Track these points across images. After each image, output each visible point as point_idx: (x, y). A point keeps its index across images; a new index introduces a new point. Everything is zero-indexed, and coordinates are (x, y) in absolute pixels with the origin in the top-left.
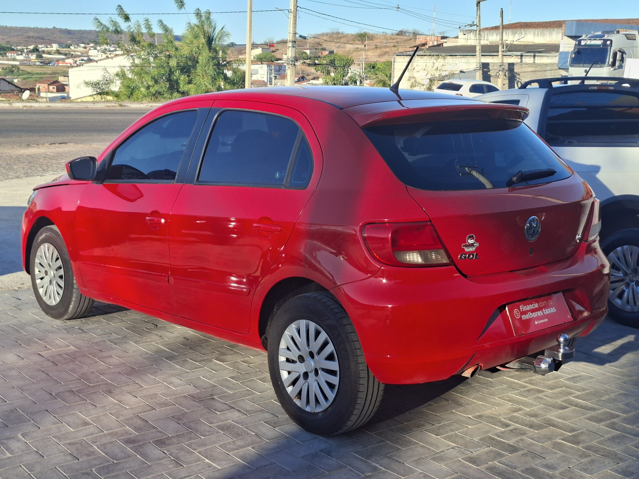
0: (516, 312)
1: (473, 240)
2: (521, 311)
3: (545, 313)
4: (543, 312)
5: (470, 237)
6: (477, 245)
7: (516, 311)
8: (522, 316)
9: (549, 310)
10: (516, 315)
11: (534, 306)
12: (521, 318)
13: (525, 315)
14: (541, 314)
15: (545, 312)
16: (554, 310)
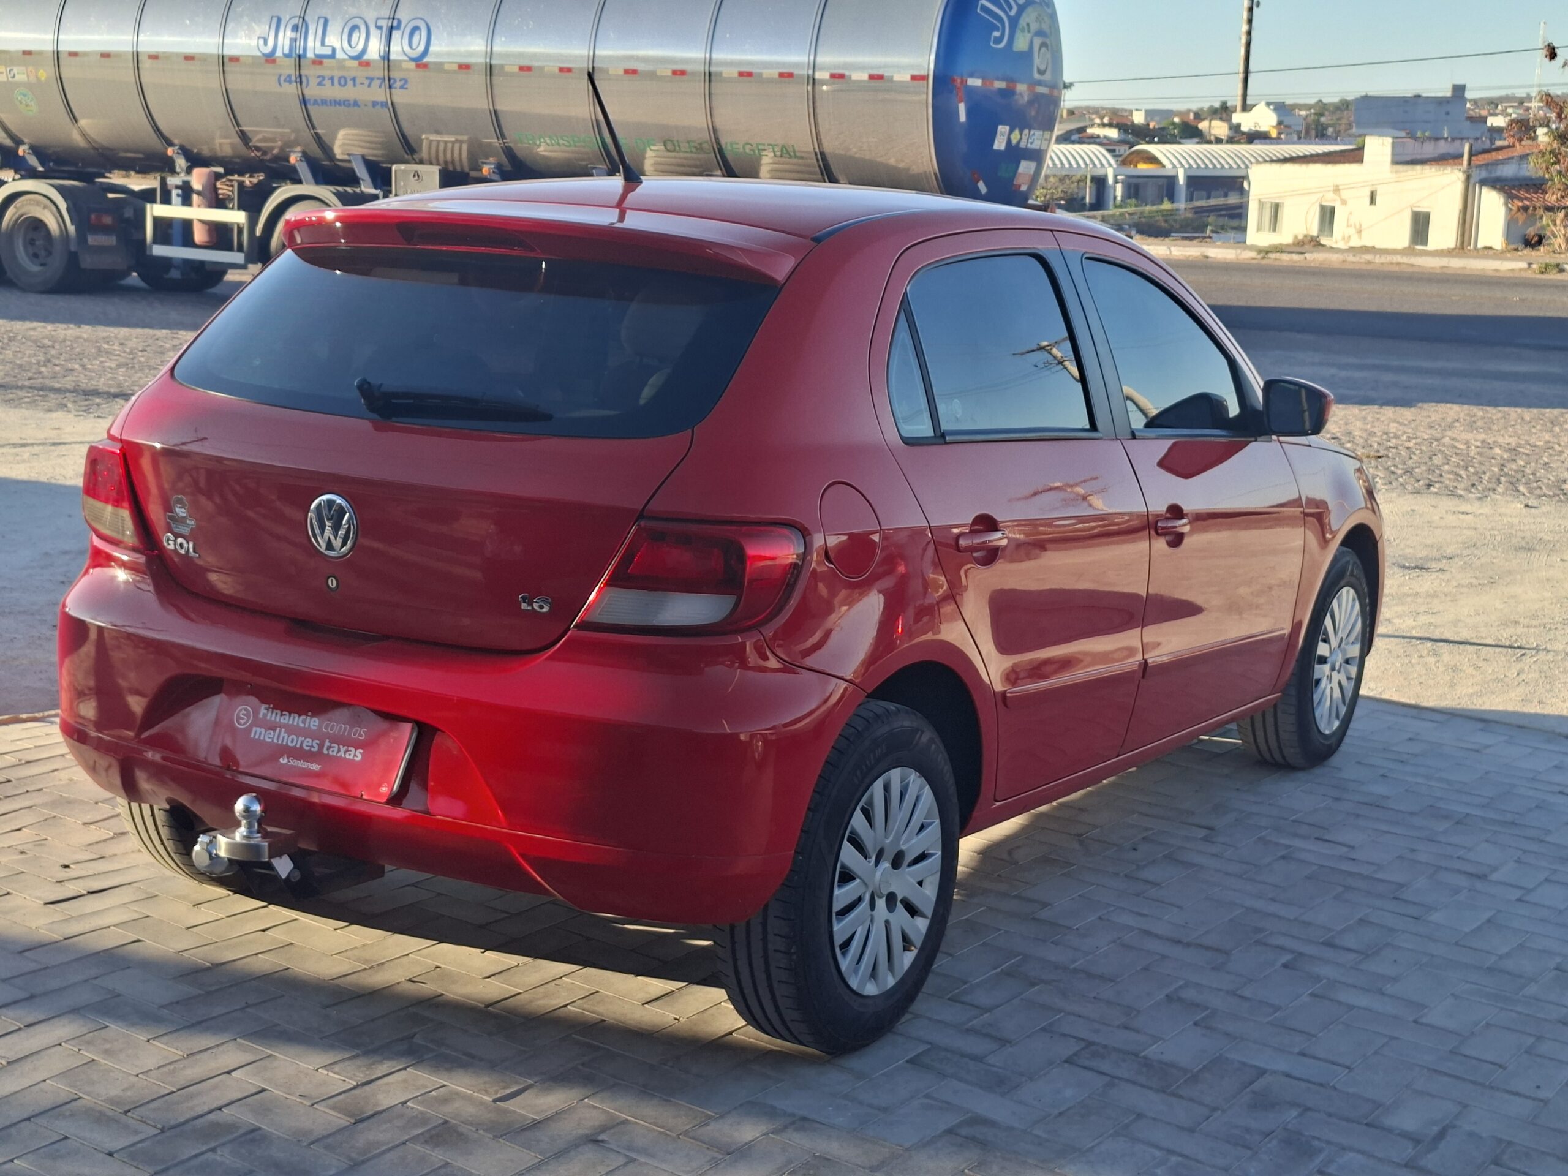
0: (243, 712)
1: (183, 510)
2: (261, 716)
3: (325, 752)
4: (321, 746)
5: (180, 501)
6: (191, 522)
7: (245, 710)
8: (254, 729)
9: (343, 749)
10: (239, 718)
11: (304, 722)
12: (248, 730)
13: (263, 730)
14: (312, 746)
15: (329, 748)
16: (355, 755)
